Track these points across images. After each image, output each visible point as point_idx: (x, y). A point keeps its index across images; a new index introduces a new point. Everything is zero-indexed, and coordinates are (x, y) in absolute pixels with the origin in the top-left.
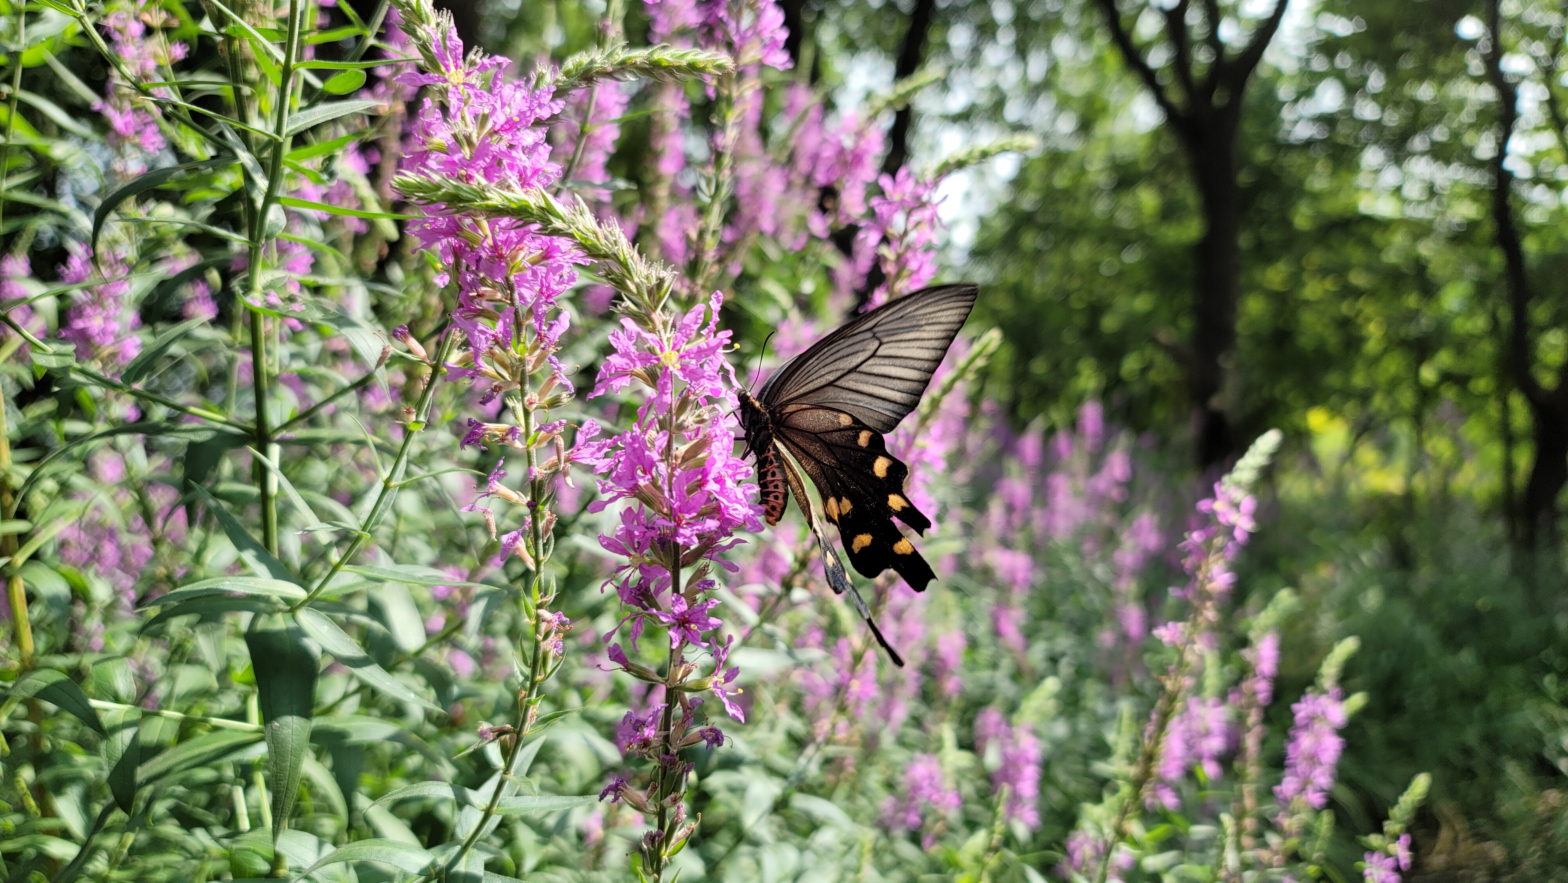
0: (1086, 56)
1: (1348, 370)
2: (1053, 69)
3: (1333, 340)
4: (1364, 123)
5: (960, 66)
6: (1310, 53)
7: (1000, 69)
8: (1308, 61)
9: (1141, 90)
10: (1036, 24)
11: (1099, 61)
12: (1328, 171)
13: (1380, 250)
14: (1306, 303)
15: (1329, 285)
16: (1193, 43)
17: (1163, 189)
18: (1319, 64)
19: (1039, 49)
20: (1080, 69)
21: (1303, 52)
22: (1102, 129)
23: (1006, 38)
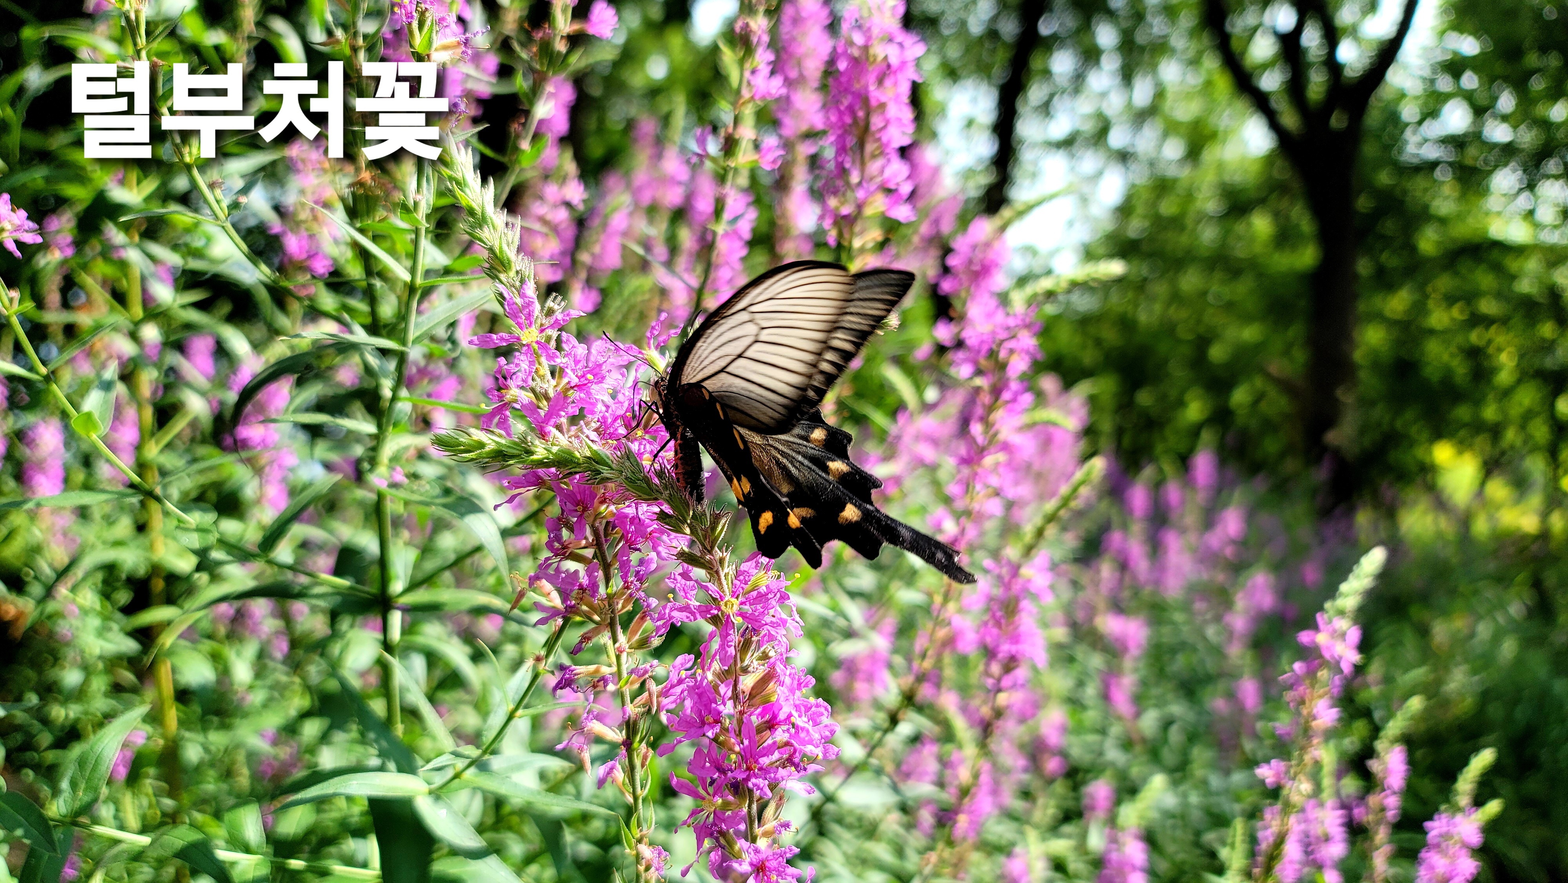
0: (1194, 80)
1: (1478, 402)
2: (1160, 94)
3: (1460, 369)
4: (1495, 145)
5: (1063, 92)
6: (1434, 72)
7: (1103, 95)
8: (1432, 81)
9: (1252, 115)
10: (1142, 49)
11: (1208, 84)
12: (1456, 194)
13: (1513, 277)
14: (1432, 332)
15: (1457, 313)
16: (1309, 65)
17: (1277, 216)
18: (1445, 84)
19: (1145, 75)
20: (1188, 93)
21: (1427, 73)
22: (1211, 155)
23: (1110, 64)
